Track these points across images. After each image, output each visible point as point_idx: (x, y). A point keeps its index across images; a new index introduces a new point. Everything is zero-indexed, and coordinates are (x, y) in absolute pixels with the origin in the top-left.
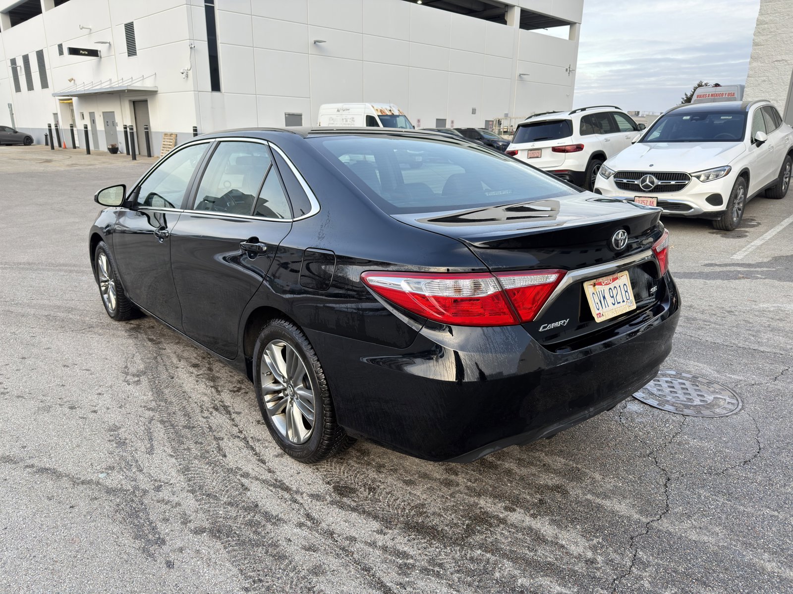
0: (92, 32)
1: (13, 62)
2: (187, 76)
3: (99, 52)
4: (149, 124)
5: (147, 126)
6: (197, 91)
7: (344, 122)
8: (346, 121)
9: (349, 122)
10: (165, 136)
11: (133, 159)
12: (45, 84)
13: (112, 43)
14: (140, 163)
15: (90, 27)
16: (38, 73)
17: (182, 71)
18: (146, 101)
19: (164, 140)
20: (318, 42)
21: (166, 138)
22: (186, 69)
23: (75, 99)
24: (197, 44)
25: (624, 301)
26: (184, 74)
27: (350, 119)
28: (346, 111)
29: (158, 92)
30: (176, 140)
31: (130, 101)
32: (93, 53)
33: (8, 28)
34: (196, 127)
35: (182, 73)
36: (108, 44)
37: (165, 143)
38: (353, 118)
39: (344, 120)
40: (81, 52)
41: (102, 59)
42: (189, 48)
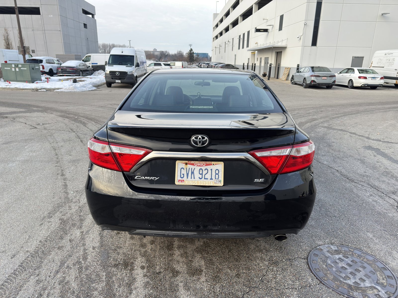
0: (268, 20)
1: (240, 36)
2: (300, 39)
3: (268, 30)
4: (281, 63)
5: (279, 64)
6: (304, 46)
7: (388, 61)
8: (389, 60)
9: (390, 61)
10: (285, 69)
11: (268, 80)
12: (248, 46)
13: (274, 25)
14: (270, 82)
15: (268, 19)
16: (247, 41)
17: (298, 37)
18: (281, 52)
19: (285, 71)
20: (384, 14)
21: (286, 70)
22: (300, 35)
23: (256, 52)
24: (308, 22)
25: (211, 179)
26: (299, 38)
27: (392, 59)
28: (390, 55)
29: (287, 48)
30: (290, 71)
31: (276, 52)
32: (266, 30)
33: (241, 22)
34: (299, 65)
35: (298, 38)
36: (272, 26)
37: (284, 72)
38: (394, 59)
39: (388, 60)
40: (261, 30)
41: (269, 33)
42: (304, 24)
